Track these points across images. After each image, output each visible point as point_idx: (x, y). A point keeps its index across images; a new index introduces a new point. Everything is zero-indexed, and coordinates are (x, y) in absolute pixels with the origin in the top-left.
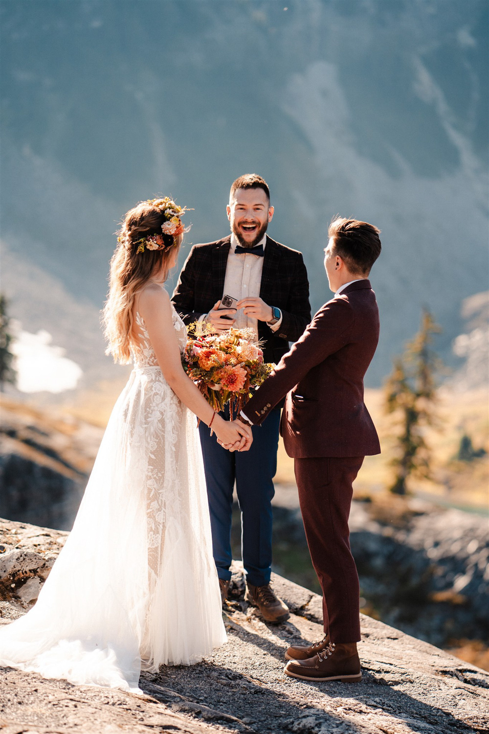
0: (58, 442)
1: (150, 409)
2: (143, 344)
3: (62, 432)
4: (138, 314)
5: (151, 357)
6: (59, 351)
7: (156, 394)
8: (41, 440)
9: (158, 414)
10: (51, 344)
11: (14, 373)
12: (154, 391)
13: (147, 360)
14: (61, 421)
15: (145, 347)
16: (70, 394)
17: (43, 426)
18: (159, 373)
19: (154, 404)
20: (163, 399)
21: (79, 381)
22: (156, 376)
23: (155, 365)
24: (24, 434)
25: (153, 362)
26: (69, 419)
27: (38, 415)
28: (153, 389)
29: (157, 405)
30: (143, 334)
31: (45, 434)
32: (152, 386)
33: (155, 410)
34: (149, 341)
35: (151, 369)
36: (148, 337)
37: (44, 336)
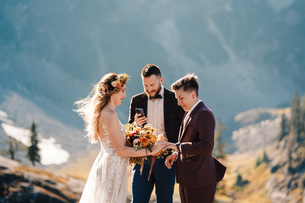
0: (60, 186)
1: (110, 168)
2: (106, 138)
3: (61, 182)
4: (103, 124)
5: (110, 144)
6: (59, 146)
7: (113, 161)
8: (52, 186)
9: (114, 170)
10: (55, 143)
11: (39, 157)
12: (112, 160)
13: (108, 145)
14: (61, 177)
15: (107, 139)
16: (64, 164)
17: (52, 180)
18: (114, 152)
19: (112, 166)
20: (116, 164)
21: (68, 159)
22: (113, 153)
23: (112, 148)
24: (44, 183)
25: (111, 146)
26: (64, 176)
27: (50, 175)
28: (112, 159)
29: (113, 167)
30: (106, 134)
31: (54, 184)
32: (111, 158)
33: (112, 169)
34: (108, 136)
35: (111, 150)
36: (108, 134)
37: (52, 140)
